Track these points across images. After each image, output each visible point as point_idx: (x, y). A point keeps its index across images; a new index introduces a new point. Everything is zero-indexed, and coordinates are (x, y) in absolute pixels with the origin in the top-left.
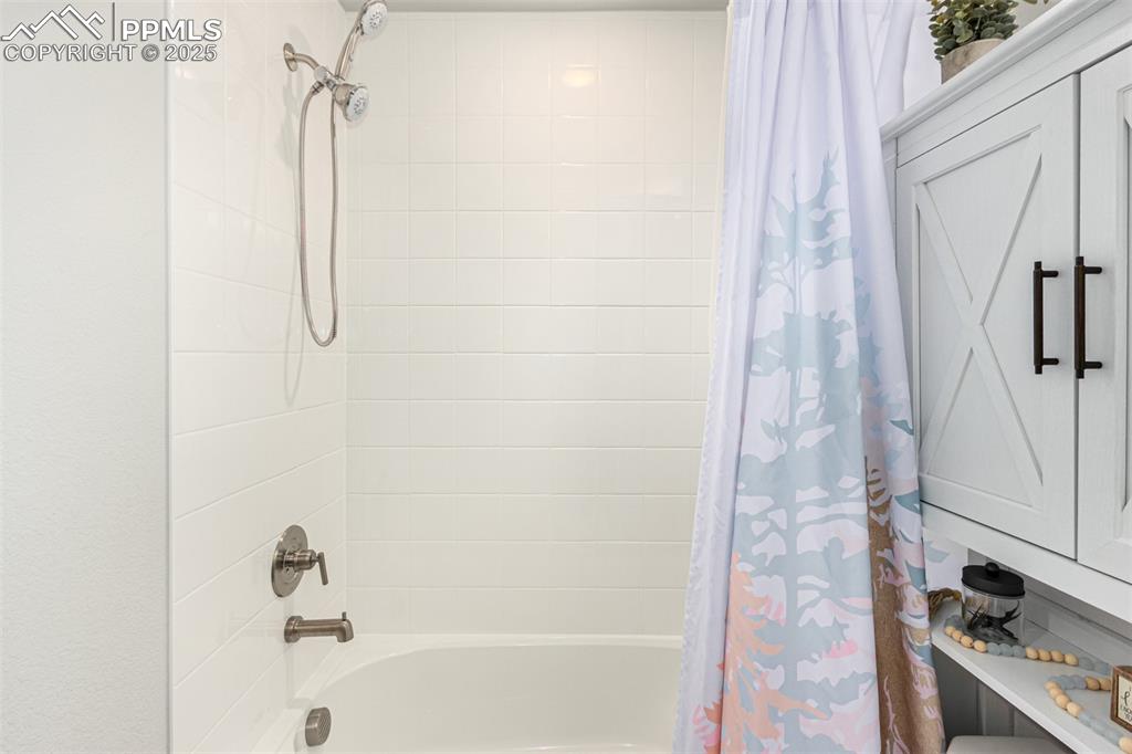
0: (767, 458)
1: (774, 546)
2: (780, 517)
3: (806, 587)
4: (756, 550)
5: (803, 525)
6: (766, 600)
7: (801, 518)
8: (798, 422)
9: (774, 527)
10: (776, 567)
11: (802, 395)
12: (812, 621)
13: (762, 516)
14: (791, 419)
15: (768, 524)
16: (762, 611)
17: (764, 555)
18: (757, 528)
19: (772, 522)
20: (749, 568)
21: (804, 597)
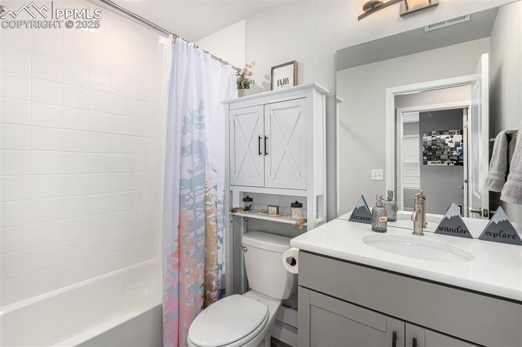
0: (189, 179)
1: (191, 202)
2: (192, 194)
3: (198, 211)
4: (187, 204)
5: (197, 196)
6: (190, 216)
7: (196, 194)
8: (194, 169)
9: (191, 197)
10: (191, 207)
11: (195, 162)
12: (200, 219)
13: (188, 194)
14: (193, 168)
15: (189, 196)
16: (189, 219)
17: (189, 205)
18: (187, 197)
19: (191, 196)
20: (186, 209)
21: (198, 214)
